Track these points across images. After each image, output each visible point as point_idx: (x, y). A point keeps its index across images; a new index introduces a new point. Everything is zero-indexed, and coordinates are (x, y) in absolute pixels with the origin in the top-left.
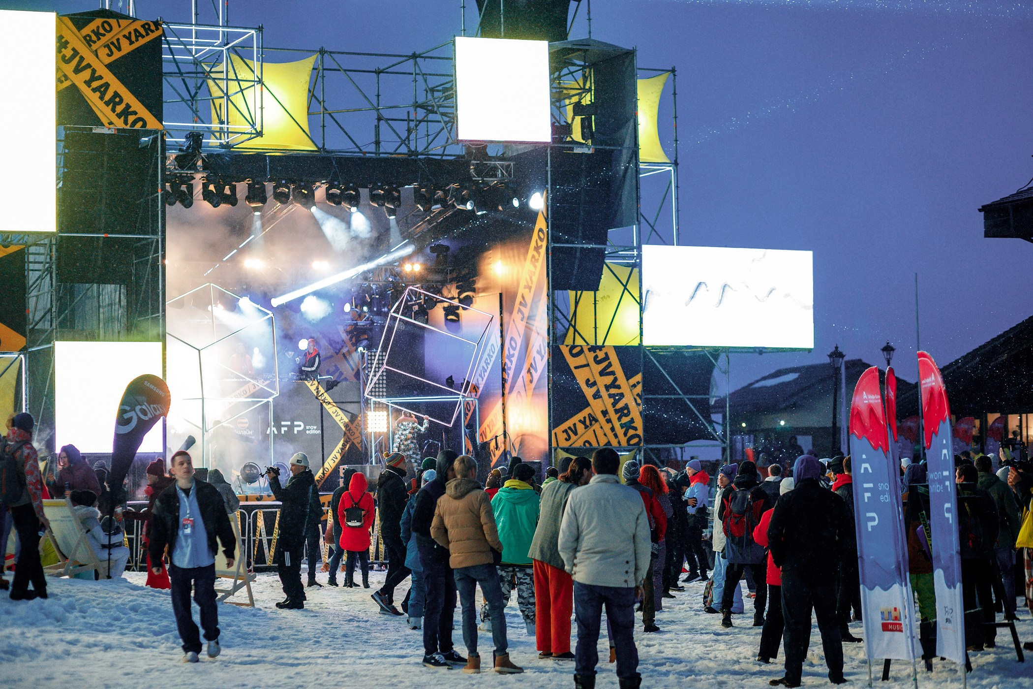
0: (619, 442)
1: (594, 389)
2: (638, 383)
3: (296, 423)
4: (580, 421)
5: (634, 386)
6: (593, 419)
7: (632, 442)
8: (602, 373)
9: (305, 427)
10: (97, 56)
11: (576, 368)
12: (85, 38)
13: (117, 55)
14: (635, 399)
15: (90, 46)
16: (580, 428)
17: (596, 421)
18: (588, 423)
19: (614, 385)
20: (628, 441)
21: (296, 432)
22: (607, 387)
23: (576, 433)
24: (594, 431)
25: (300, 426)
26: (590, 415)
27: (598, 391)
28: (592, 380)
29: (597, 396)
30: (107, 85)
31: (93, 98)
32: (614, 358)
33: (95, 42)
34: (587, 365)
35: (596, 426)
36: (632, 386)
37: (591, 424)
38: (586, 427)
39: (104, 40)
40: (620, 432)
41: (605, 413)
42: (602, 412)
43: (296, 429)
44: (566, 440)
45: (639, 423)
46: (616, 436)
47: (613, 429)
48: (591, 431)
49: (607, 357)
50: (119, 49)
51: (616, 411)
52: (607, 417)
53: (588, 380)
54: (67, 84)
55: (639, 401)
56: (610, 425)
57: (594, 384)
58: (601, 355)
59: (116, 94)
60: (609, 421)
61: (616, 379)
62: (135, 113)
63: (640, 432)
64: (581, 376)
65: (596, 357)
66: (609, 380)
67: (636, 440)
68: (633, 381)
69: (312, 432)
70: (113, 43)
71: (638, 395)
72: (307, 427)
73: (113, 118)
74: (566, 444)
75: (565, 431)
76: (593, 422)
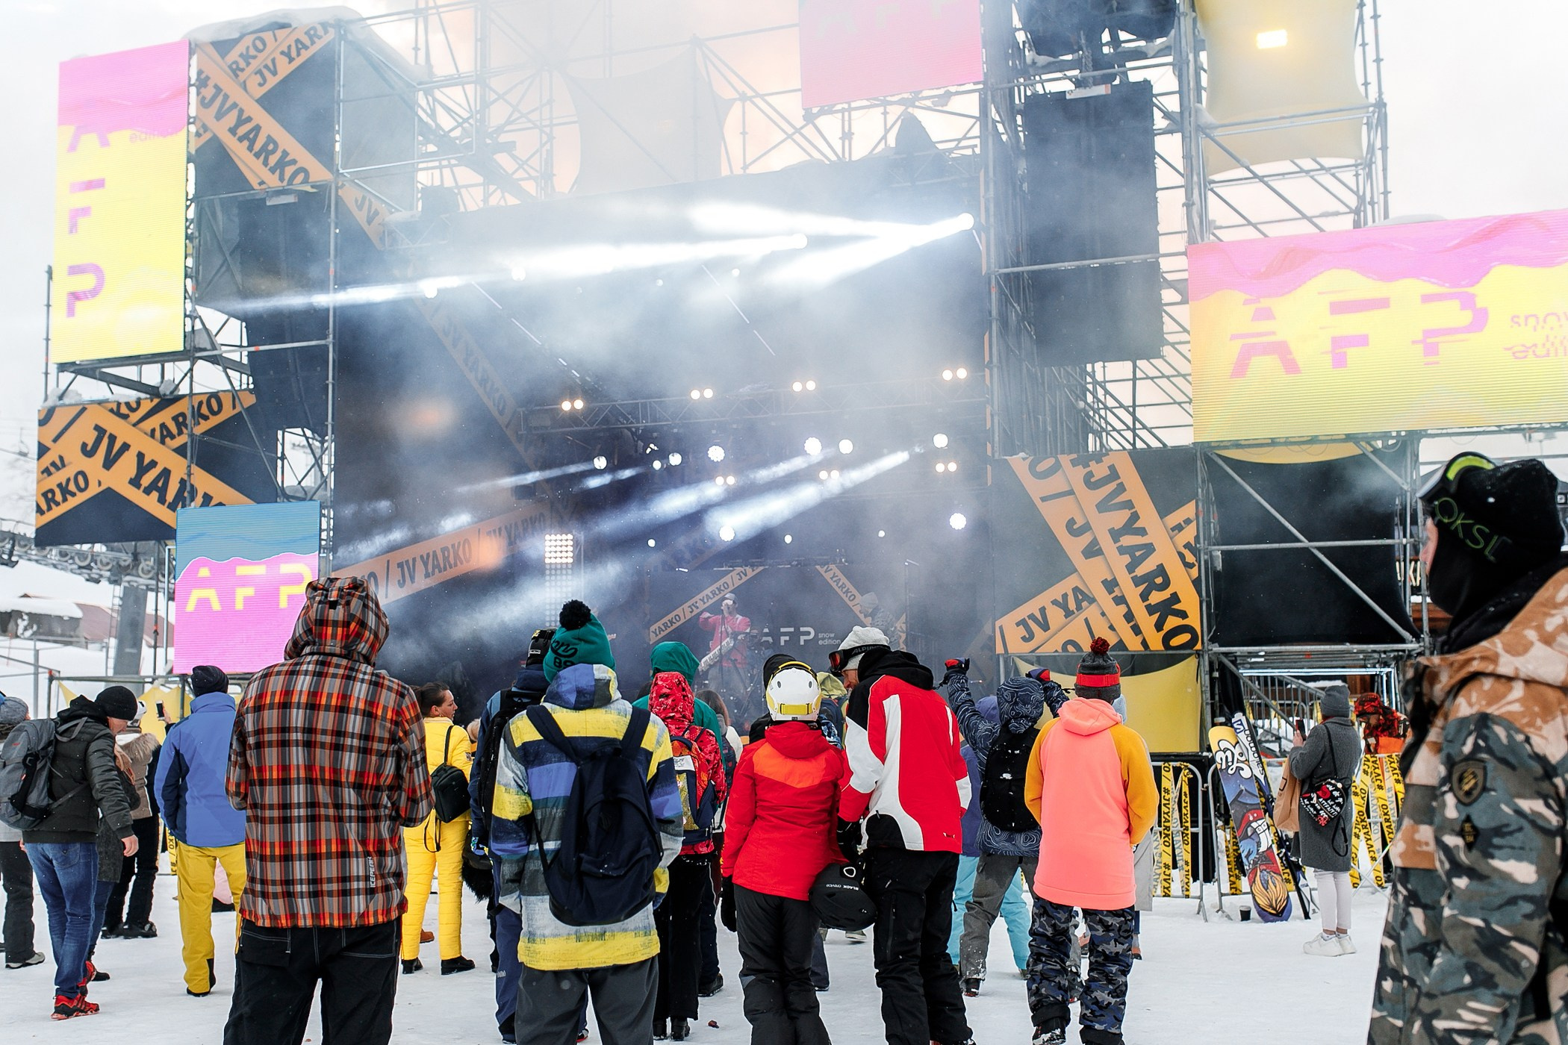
0: (1144, 643)
1: (1086, 539)
2: (1188, 521)
3: (802, 629)
4: (1055, 602)
5: (1179, 528)
6: (1083, 597)
7: (1176, 641)
8: (1103, 507)
9: (816, 635)
10: (245, 89)
11: (1044, 499)
12: (230, 67)
13: (272, 81)
14: (1182, 556)
15: (237, 76)
16: (1055, 616)
17: (1092, 600)
18: (1072, 605)
19: (1132, 526)
20: (1166, 640)
21: (802, 643)
22: (1116, 535)
23: (1045, 627)
24: (1086, 620)
25: (808, 633)
26: (1076, 590)
27: (1095, 542)
28: (1080, 522)
29: (1093, 551)
30: (257, 129)
31: (239, 151)
32: (1130, 477)
33: (242, 70)
34: (1071, 492)
35: (1091, 612)
36: (1173, 529)
37: (1079, 608)
38: (1068, 613)
39: (255, 64)
40: (1146, 622)
41: (1110, 585)
42: (1105, 582)
43: (803, 638)
44: (1024, 639)
45: (1191, 603)
46: (1136, 630)
47: (1129, 616)
48: (1078, 622)
49: (1114, 474)
50: (274, 73)
51: (1137, 582)
52: (1117, 593)
53: (1071, 523)
54: (207, 136)
55: (1190, 558)
56: (1123, 609)
57: (1086, 528)
58: (1100, 471)
59: (270, 139)
60: (1120, 600)
61: (1135, 517)
62: (294, 162)
63: (1194, 620)
64: (1055, 515)
65: (1090, 474)
66: (1120, 518)
67: (1185, 638)
68: (1176, 518)
69: (826, 642)
70: (266, 67)
71: (1187, 546)
72: (820, 636)
73: (265, 174)
74: (1026, 648)
75: (1022, 623)
76: (1085, 604)
